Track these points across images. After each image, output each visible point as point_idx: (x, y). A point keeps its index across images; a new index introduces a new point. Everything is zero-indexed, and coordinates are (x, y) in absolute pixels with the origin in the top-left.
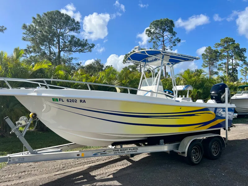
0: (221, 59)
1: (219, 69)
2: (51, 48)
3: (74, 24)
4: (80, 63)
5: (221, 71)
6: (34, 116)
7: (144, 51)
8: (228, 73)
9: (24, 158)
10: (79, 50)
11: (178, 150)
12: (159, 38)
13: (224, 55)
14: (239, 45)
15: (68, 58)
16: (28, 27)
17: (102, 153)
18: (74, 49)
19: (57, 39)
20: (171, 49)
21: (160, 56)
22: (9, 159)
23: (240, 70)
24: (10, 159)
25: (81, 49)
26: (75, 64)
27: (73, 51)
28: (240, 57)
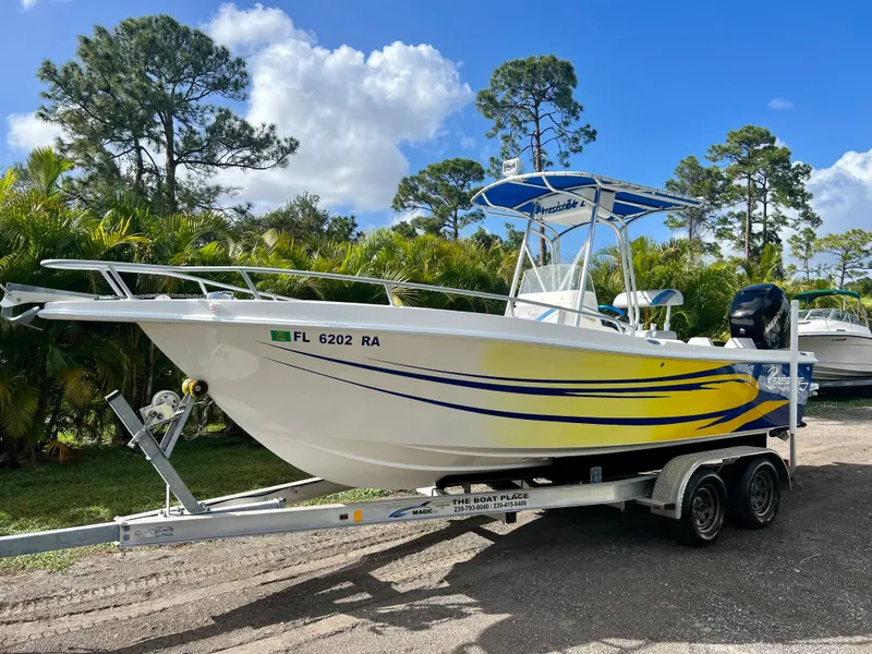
0: (728, 201)
1: (720, 235)
2: (142, 151)
3: (224, 66)
4: (245, 207)
5: (727, 242)
6: (198, 389)
7: (540, 178)
8: (749, 248)
9: (172, 529)
10: (244, 159)
11: (650, 497)
12: (523, 125)
13: (739, 186)
14: (789, 153)
15: (205, 187)
16: (61, 74)
17: (418, 509)
18: (224, 155)
19: (161, 117)
20: (565, 161)
21: (584, 193)
22: (122, 533)
23: (790, 237)
24: (127, 533)
25: (248, 158)
26: (227, 211)
27: (222, 164)
28: (792, 193)
